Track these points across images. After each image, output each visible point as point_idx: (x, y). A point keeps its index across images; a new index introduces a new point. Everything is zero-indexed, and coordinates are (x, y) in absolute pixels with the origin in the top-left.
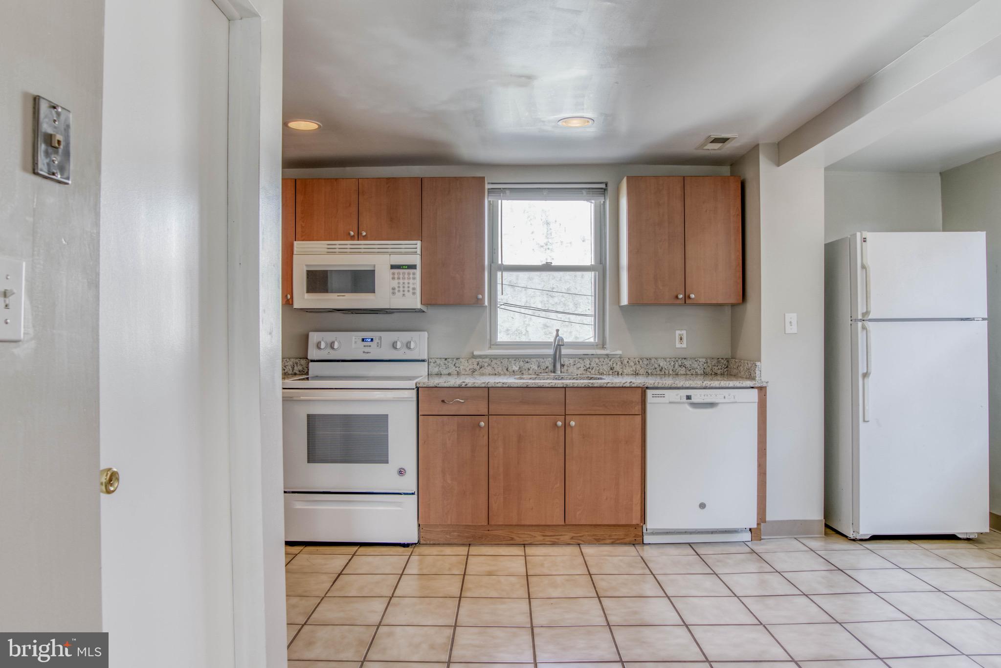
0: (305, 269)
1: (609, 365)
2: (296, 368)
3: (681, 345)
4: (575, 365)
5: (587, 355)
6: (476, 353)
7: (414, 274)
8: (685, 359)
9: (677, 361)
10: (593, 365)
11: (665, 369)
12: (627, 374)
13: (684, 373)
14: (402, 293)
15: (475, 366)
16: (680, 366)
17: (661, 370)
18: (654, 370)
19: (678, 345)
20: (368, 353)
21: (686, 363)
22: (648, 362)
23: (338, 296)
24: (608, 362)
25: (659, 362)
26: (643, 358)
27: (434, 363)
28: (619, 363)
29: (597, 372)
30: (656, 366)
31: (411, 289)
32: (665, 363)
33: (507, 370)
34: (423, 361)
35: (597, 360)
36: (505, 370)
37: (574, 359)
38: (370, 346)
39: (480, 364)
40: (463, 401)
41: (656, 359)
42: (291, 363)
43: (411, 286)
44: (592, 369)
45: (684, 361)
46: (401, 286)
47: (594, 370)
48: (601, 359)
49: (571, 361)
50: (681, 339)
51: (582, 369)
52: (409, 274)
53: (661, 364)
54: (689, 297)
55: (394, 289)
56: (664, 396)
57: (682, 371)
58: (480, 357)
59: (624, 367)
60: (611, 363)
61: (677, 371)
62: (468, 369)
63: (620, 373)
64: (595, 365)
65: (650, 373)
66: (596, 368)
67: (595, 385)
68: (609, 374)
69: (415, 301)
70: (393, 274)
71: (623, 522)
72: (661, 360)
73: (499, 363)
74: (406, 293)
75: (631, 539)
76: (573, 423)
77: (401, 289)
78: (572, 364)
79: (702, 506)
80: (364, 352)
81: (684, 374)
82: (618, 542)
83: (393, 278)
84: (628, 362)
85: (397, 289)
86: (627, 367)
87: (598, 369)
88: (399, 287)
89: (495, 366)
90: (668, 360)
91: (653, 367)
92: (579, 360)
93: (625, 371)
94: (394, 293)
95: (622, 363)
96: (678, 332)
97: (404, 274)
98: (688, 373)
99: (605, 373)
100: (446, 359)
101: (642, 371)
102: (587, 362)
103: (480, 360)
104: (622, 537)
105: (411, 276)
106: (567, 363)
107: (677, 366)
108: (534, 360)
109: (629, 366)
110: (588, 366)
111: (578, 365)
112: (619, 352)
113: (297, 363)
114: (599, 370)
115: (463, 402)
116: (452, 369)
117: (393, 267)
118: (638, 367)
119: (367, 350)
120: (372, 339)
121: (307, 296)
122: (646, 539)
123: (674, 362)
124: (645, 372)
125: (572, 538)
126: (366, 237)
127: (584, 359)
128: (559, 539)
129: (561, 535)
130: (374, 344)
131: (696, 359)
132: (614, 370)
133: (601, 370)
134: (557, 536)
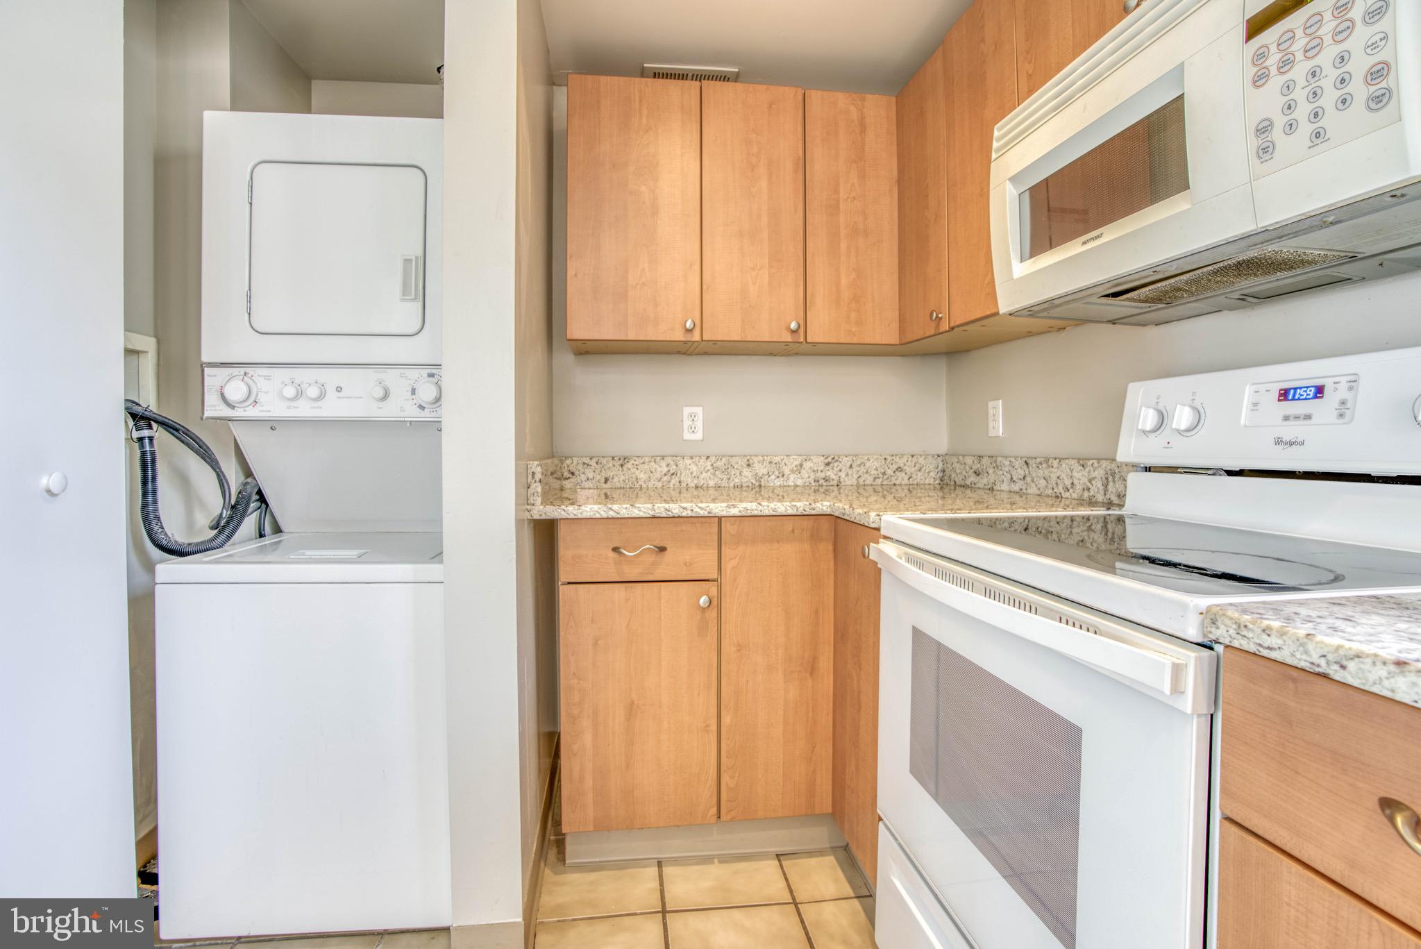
0: (1018, 189)
14: (1306, 129)
20: (1292, 444)
23: (1084, 243)
31: (1354, 86)
38: (1308, 417)
43: (1359, 65)
46: (1302, 96)
55: (1265, 128)
70: (1261, 56)
74: (1328, 118)
77: (1303, 111)
80: (1278, 442)
85: (1283, 122)
94: (1265, 151)
97: (1313, 24)
105: (1355, 13)
117: (1257, 24)
119: (1290, 431)
120: (1320, 391)
121: (1020, 269)
130: (1324, 408)
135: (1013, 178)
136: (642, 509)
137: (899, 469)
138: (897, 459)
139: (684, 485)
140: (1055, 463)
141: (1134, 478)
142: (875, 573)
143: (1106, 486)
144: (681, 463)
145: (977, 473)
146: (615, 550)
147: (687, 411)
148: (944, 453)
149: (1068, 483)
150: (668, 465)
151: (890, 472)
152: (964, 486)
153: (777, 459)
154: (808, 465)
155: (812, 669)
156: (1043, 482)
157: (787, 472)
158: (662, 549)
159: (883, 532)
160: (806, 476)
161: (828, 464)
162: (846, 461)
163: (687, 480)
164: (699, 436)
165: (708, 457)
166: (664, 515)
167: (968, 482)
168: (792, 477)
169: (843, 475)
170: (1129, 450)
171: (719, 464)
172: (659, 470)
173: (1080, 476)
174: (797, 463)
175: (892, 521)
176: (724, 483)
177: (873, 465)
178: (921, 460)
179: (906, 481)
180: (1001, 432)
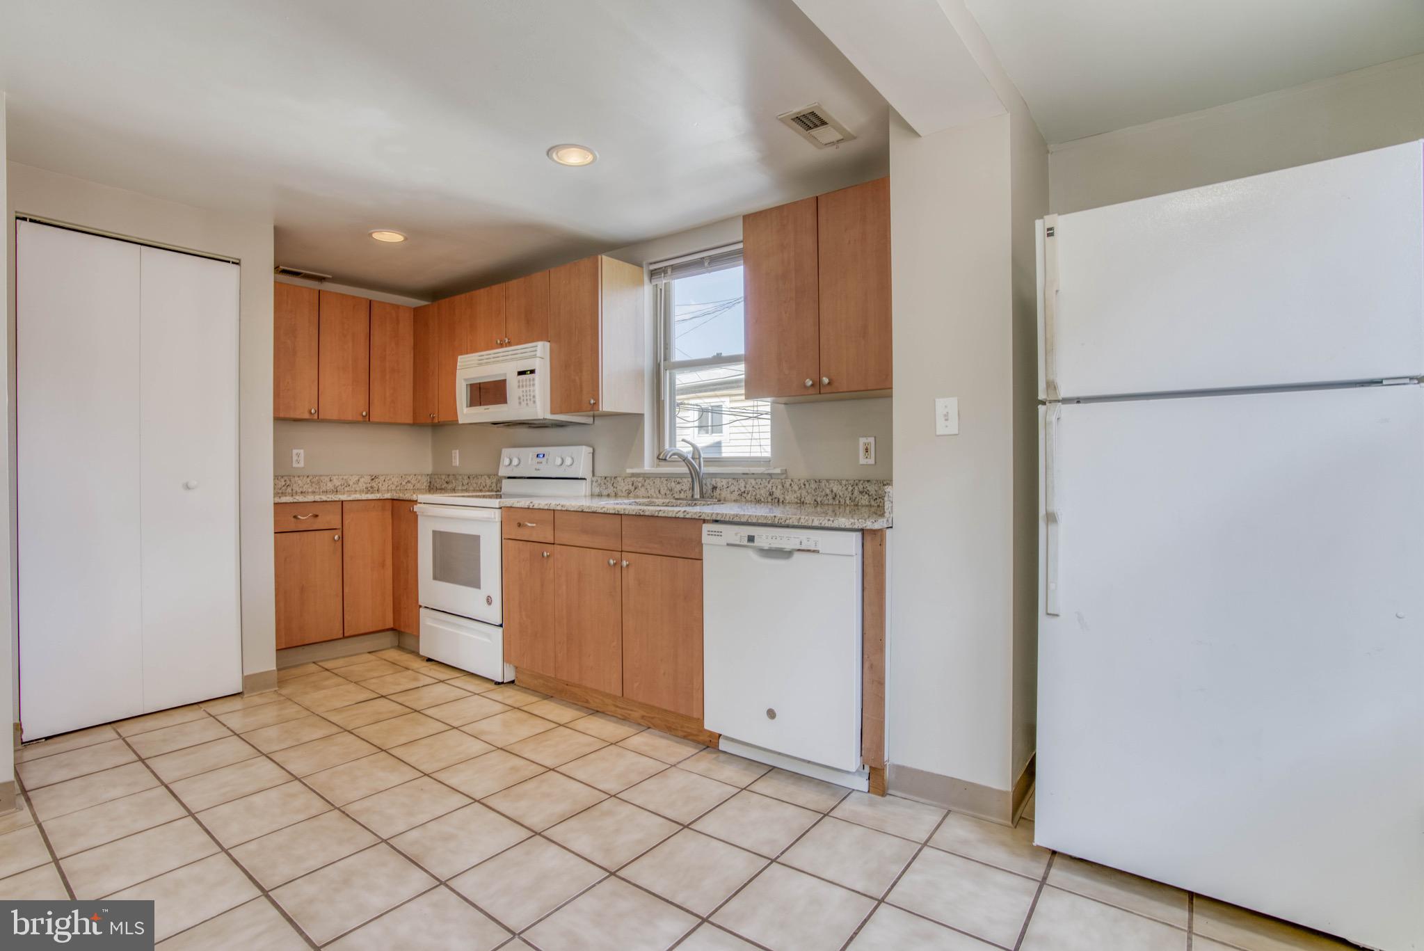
0: (465, 383)
1: (768, 489)
3: (867, 460)
4: (728, 487)
5: (747, 474)
7: (534, 380)
8: (868, 481)
9: (857, 485)
10: (749, 488)
11: (840, 496)
12: (789, 503)
13: (867, 503)
14: (525, 402)
16: (864, 493)
17: (834, 499)
18: (824, 498)
19: (862, 461)
20: (538, 470)
21: (868, 488)
22: (816, 485)
23: (485, 409)
24: (767, 484)
25: (831, 485)
26: (810, 480)
28: (780, 487)
29: (753, 497)
30: (828, 491)
31: (532, 397)
32: (840, 487)
34: (584, 479)
35: (753, 482)
36: (657, 492)
37: (727, 480)
39: (635, 483)
40: (534, 525)
41: (828, 481)
43: (532, 394)
44: (748, 494)
45: (867, 485)
46: (526, 394)
47: (749, 496)
48: (757, 481)
49: (724, 482)
50: (867, 450)
51: (736, 493)
52: (531, 380)
53: (835, 489)
54: (822, 383)
55: (520, 398)
56: (720, 534)
57: (864, 500)
58: (636, 475)
60: (770, 486)
61: (857, 500)
62: (624, 490)
63: (781, 501)
64: (751, 489)
65: (819, 502)
66: (752, 493)
67: (647, 514)
68: (768, 502)
69: (547, 411)
70: (519, 381)
72: (833, 483)
73: (652, 483)
74: (529, 402)
75: (705, 737)
76: (625, 563)
77: (525, 398)
78: (725, 486)
79: (771, 714)
80: (536, 469)
81: (867, 506)
82: (690, 737)
83: (519, 386)
84: (791, 485)
85: (522, 398)
86: (790, 492)
87: (754, 493)
88: (523, 396)
89: (648, 487)
90: (844, 482)
91: (823, 493)
92: (733, 481)
93: (787, 498)
94: (520, 403)
95: (782, 486)
96: (862, 441)
97: (528, 380)
98: (873, 503)
99: (762, 500)
100: (606, 478)
101: (809, 499)
102: (743, 484)
103: (635, 479)
105: (532, 383)
106: (719, 485)
107: (856, 492)
109: (792, 491)
110: (743, 489)
111: (732, 488)
112: (784, 470)
114: (756, 494)
115: (533, 527)
116: (611, 490)
117: (520, 373)
118: (804, 493)
119: (538, 466)
120: (544, 455)
121: (468, 410)
122: (723, 745)
123: (852, 486)
124: (813, 500)
125: (643, 717)
126: (509, 344)
127: (741, 480)
128: (629, 715)
129: (632, 710)
130: (544, 460)
131: (885, 483)
132: (774, 497)
133: (758, 496)
134: (628, 710)
135: (466, 380)
136: (310, 498)
137: (409, 482)
138: (407, 477)
139: (294, 491)
141: (505, 482)
142: (415, 516)
143: (497, 485)
144: (292, 480)
145: (447, 483)
146: (295, 517)
147: (295, 451)
148: (430, 473)
149: (484, 484)
150: (285, 481)
151: (404, 483)
152: (441, 489)
153: (345, 477)
154: (362, 480)
155: (383, 565)
157: (351, 483)
158: (317, 516)
159: (419, 501)
160: (362, 485)
161: (373, 479)
162: (382, 478)
163: (296, 488)
164: (302, 465)
165: (308, 477)
166: (319, 500)
167: (443, 487)
168: (354, 486)
169: (380, 485)
170: (503, 472)
171: (314, 480)
172: (280, 483)
173: (488, 482)
174: (357, 479)
175: (422, 497)
176: (317, 490)
177: (396, 480)
178: (419, 477)
179: (412, 488)
180: (458, 463)
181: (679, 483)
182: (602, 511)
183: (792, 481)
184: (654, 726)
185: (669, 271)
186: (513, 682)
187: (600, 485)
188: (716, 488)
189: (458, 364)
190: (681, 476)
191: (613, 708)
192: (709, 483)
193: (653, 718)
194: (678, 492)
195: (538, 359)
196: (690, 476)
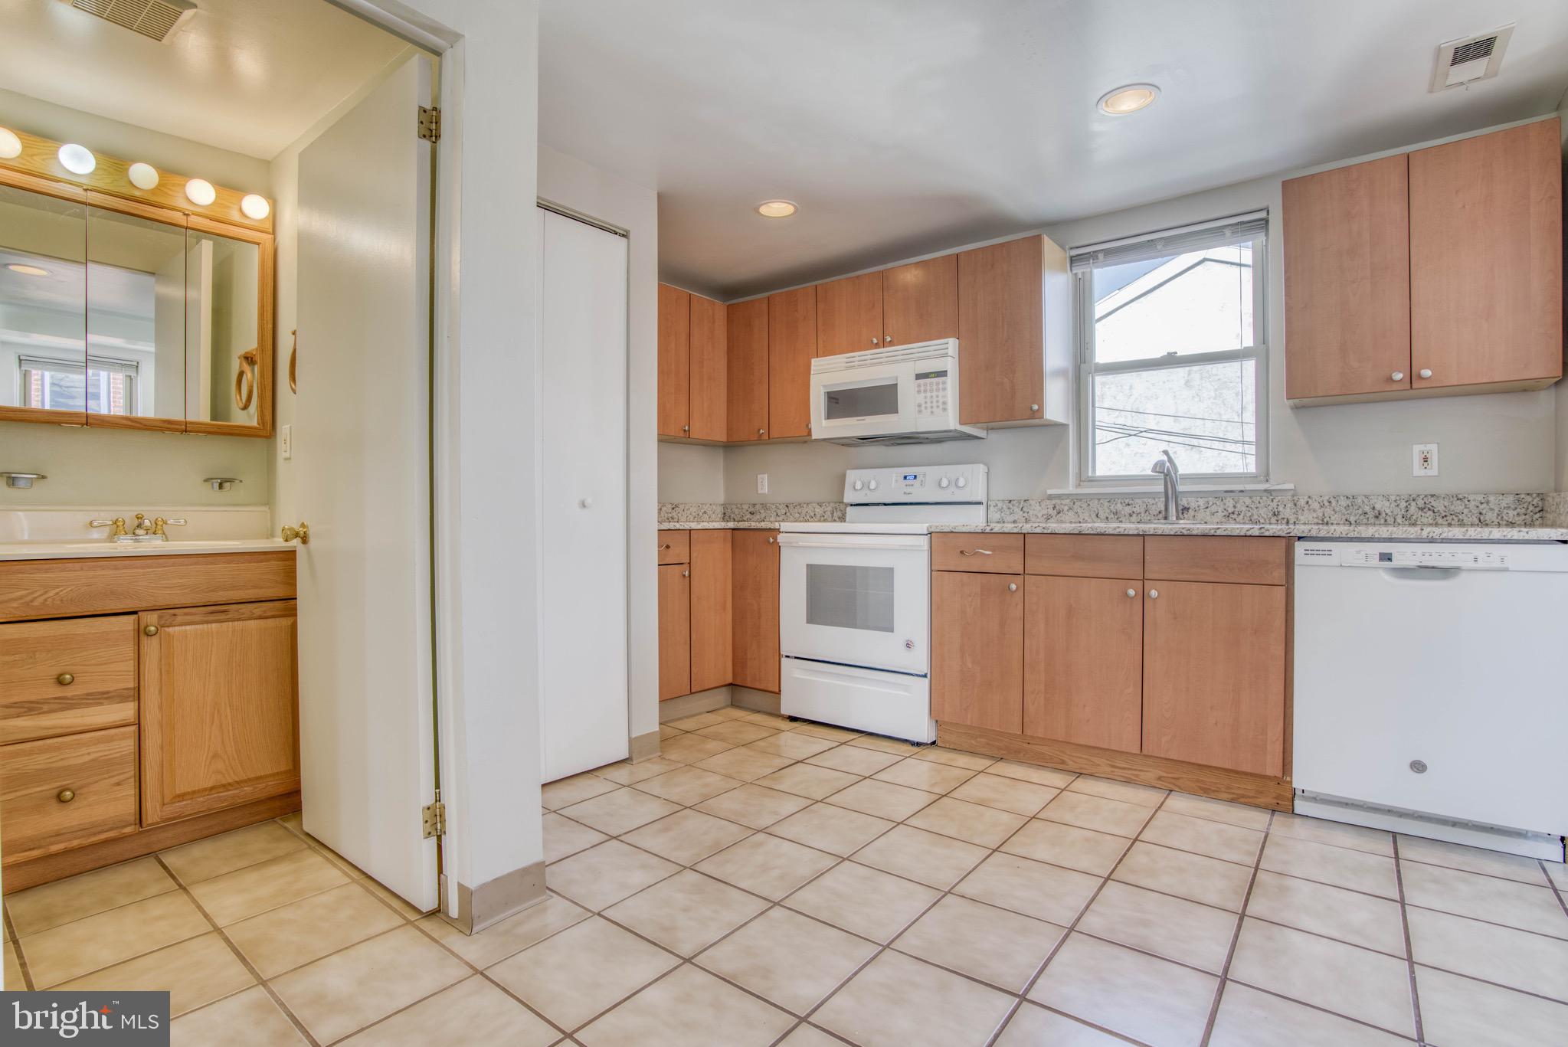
0: (822, 391)
1: (1270, 508)
2: (835, 514)
3: (1426, 471)
4: (1207, 508)
5: (1232, 491)
6: (1049, 492)
7: (944, 383)
8: (1432, 496)
9: (1414, 500)
10: (1240, 507)
11: (1387, 514)
14: (929, 410)
15: (1051, 511)
16: (1422, 509)
17: (1377, 517)
18: (1362, 517)
19: (1418, 470)
20: (909, 494)
21: (1433, 503)
22: (1348, 502)
23: (857, 421)
24: (1270, 502)
25: (1372, 502)
26: (1339, 496)
27: (994, 506)
28: (1290, 505)
29: (1247, 519)
30: (1367, 509)
31: (940, 404)
32: (1387, 504)
33: (1097, 516)
34: (980, 503)
35: (1248, 501)
36: (1094, 516)
37: (1206, 500)
38: (912, 485)
39: (1058, 505)
40: (988, 552)
41: (1366, 497)
42: (829, 509)
43: (941, 400)
45: (1431, 500)
46: (928, 400)
47: (1241, 516)
48: (1254, 498)
49: (1202, 502)
50: (1426, 460)
51: (1220, 514)
52: (938, 384)
53: (1378, 507)
54: (1420, 377)
55: (920, 406)
56: (1329, 553)
57: (1426, 517)
58: (1060, 497)
59: (1300, 512)
60: (1274, 505)
61: (1414, 517)
63: (1291, 522)
64: (1244, 509)
69: (950, 420)
70: (919, 386)
71: (1247, 768)
72: (1377, 499)
73: (1084, 506)
74: (934, 410)
75: (1269, 800)
76: (1154, 593)
77: (929, 405)
78: (1202, 506)
79: (1418, 767)
80: (905, 493)
82: (1242, 800)
83: (919, 392)
84: (1307, 502)
85: (924, 406)
89: (1080, 510)
90: (1393, 498)
91: (1360, 511)
92: (1215, 501)
93: (1301, 518)
94: (920, 411)
95: (1295, 505)
96: (1417, 449)
97: (931, 384)
98: (1440, 521)
99: (1263, 521)
100: (1010, 501)
102: (1230, 504)
103: (1059, 502)
104: (1251, 795)
105: (941, 386)
106: (1193, 505)
107: (1413, 509)
108: (1139, 501)
109: (1309, 510)
110: (1230, 510)
111: (1214, 508)
112: (1291, 486)
113: (836, 509)
114: (1252, 515)
115: (989, 555)
117: (919, 377)
118: (1328, 511)
119: (908, 490)
120: (915, 477)
121: (825, 423)
122: (1300, 806)
123: (1406, 502)
124: (1344, 519)
125: (1160, 778)
126: (891, 343)
127: (1228, 499)
128: (1137, 776)
129: (1140, 770)
130: (917, 482)
131: (1460, 496)
132: (1280, 517)
133: (1256, 517)
134: (1135, 770)
135: (824, 386)
137: (705, 512)
140: (805, 506)
141: (849, 509)
142: (777, 547)
143: (832, 514)
145: (752, 513)
148: (722, 503)
149: (812, 514)
151: (701, 514)
155: (724, 609)
156: (797, 515)
158: (668, 547)
159: (781, 530)
167: (745, 519)
170: (849, 497)
173: (819, 511)
175: (785, 526)
178: (714, 507)
180: (768, 491)
181: (1129, 505)
182: (1115, 532)
183: (1309, 497)
184: (1179, 787)
185: (1101, 256)
186: (934, 743)
187: (1001, 511)
188: (1188, 509)
189: (812, 368)
190: (1153, 495)
191: (1108, 769)
192: (1184, 502)
193: (1178, 779)
194: (1128, 516)
195: (950, 359)
196: (1163, 495)
